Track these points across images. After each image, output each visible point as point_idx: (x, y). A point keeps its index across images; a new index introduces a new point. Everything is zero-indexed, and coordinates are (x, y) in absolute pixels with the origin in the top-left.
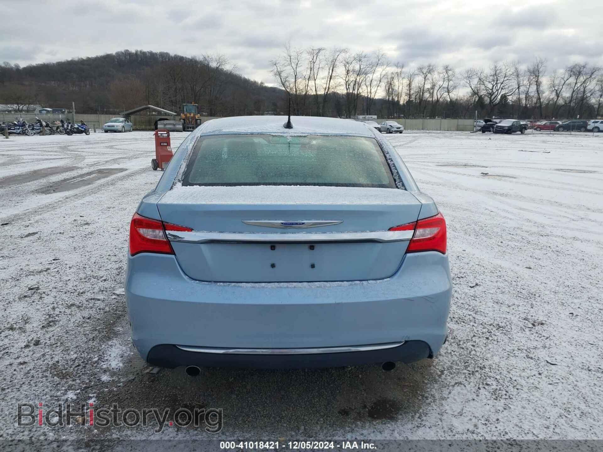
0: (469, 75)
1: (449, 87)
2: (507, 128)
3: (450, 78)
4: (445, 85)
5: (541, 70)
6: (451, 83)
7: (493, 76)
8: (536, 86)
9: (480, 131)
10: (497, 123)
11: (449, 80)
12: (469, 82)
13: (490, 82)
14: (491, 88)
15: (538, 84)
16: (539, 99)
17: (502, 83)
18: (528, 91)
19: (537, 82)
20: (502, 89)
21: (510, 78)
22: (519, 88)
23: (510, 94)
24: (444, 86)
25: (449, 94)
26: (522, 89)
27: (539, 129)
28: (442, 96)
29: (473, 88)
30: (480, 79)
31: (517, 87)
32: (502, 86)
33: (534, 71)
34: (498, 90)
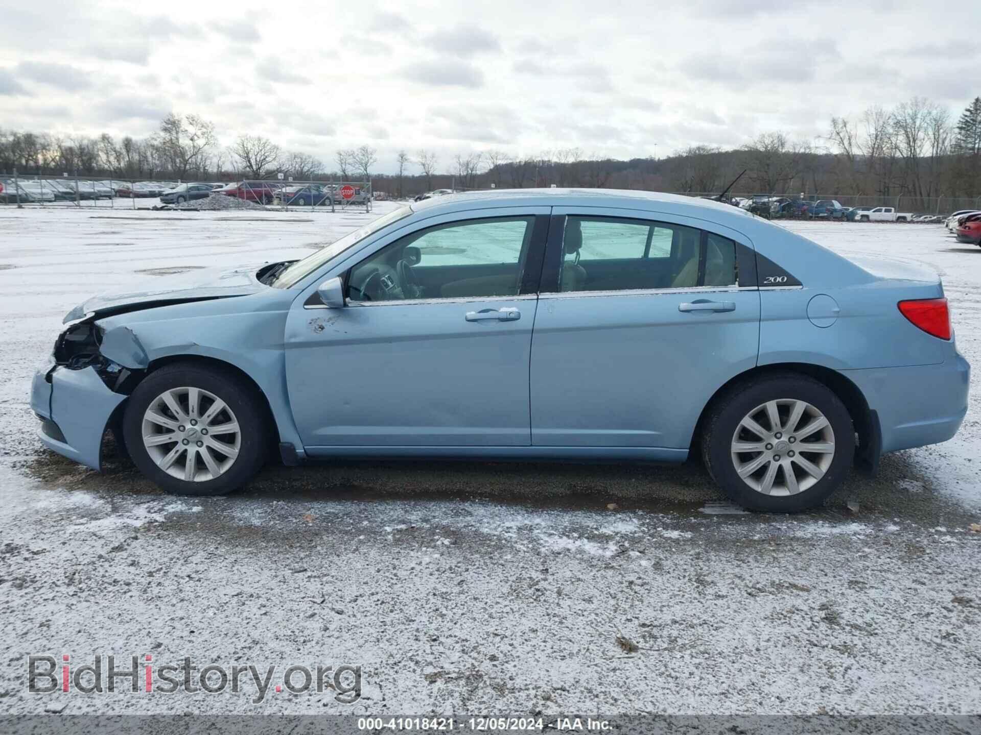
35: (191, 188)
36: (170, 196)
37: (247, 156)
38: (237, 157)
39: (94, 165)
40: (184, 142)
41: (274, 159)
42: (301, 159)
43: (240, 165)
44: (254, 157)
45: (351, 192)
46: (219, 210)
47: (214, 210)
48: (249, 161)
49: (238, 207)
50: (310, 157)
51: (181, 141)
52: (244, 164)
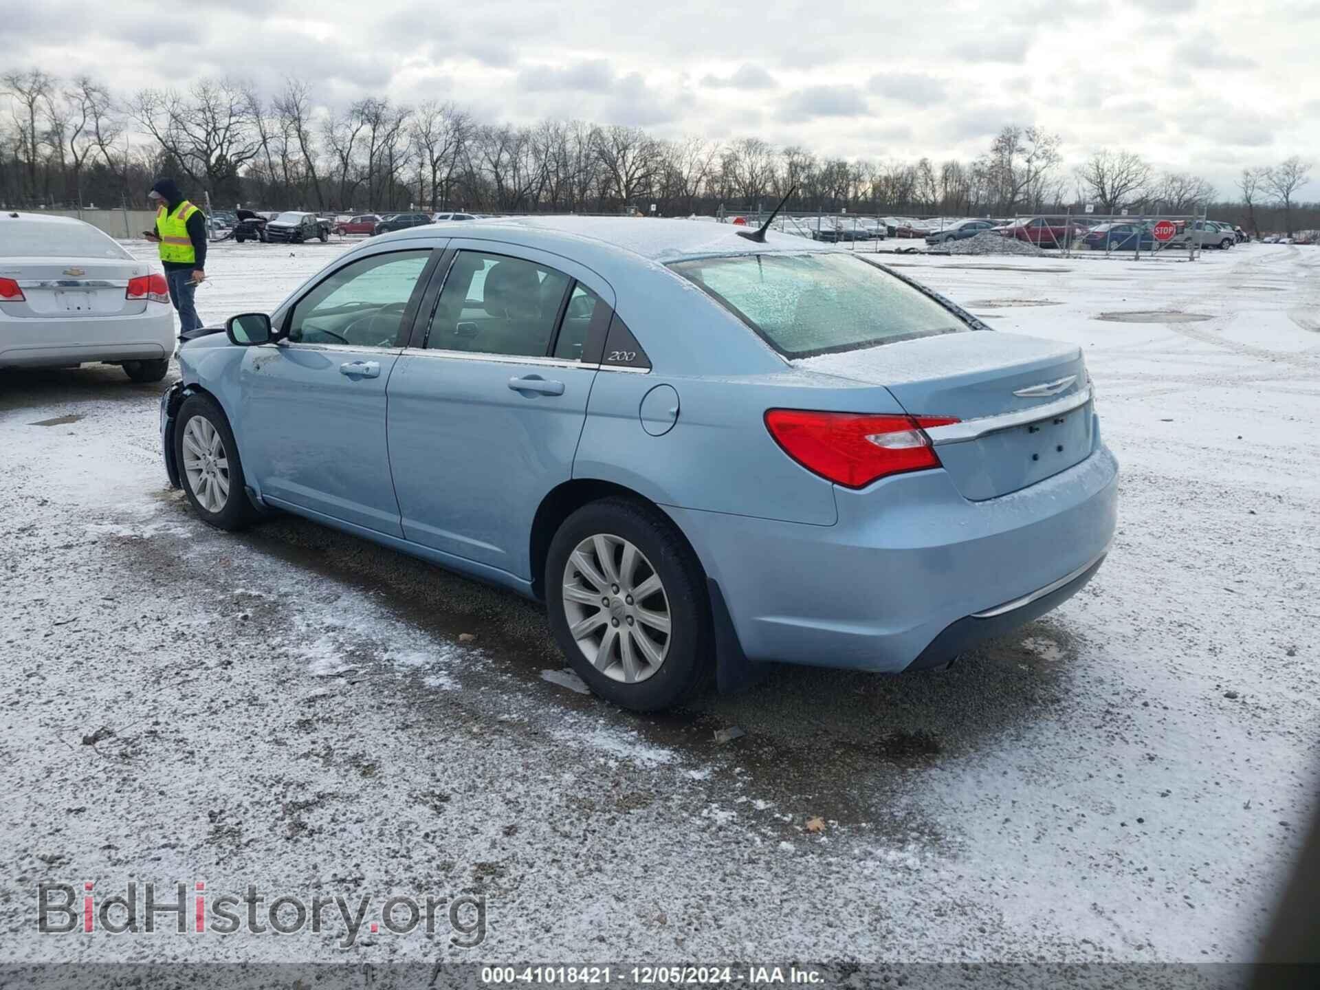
0: (146, 106)
1: (101, 132)
2: (293, 231)
3: (99, 108)
4: (90, 125)
5: (301, 106)
6: (103, 121)
7: (203, 111)
8: (298, 141)
9: (232, 238)
10: (265, 220)
11: (97, 115)
12: (147, 122)
13: (198, 125)
14: (203, 139)
15: (303, 138)
16: (311, 168)
17: (227, 129)
18: (286, 150)
19: (299, 130)
20: (230, 143)
21: (241, 120)
22: (265, 142)
23: (248, 155)
24: (86, 127)
25: (103, 150)
26: (272, 145)
27: (342, 232)
28: (88, 154)
29: (160, 136)
30: (173, 116)
31: (261, 139)
32: (228, 134)
33: (288, 107)
34: (221, 145)
35: (965, 226)
36: (937, 236)
37: (1101, 182)
38: (1086, 184)
39: (910, 199)
40: (1018, 162)
41: (1140, 184)
42: (1182, 182)
43: (1088, 194)
44: (1110, 182)
45: (1171, 229)
46: (978, 254)
47: (971, 254)
48: (1102, 189)
49: (1005, 251)
50: (1197, 180)
51: (1014, 164)
52: (1095, 193)
